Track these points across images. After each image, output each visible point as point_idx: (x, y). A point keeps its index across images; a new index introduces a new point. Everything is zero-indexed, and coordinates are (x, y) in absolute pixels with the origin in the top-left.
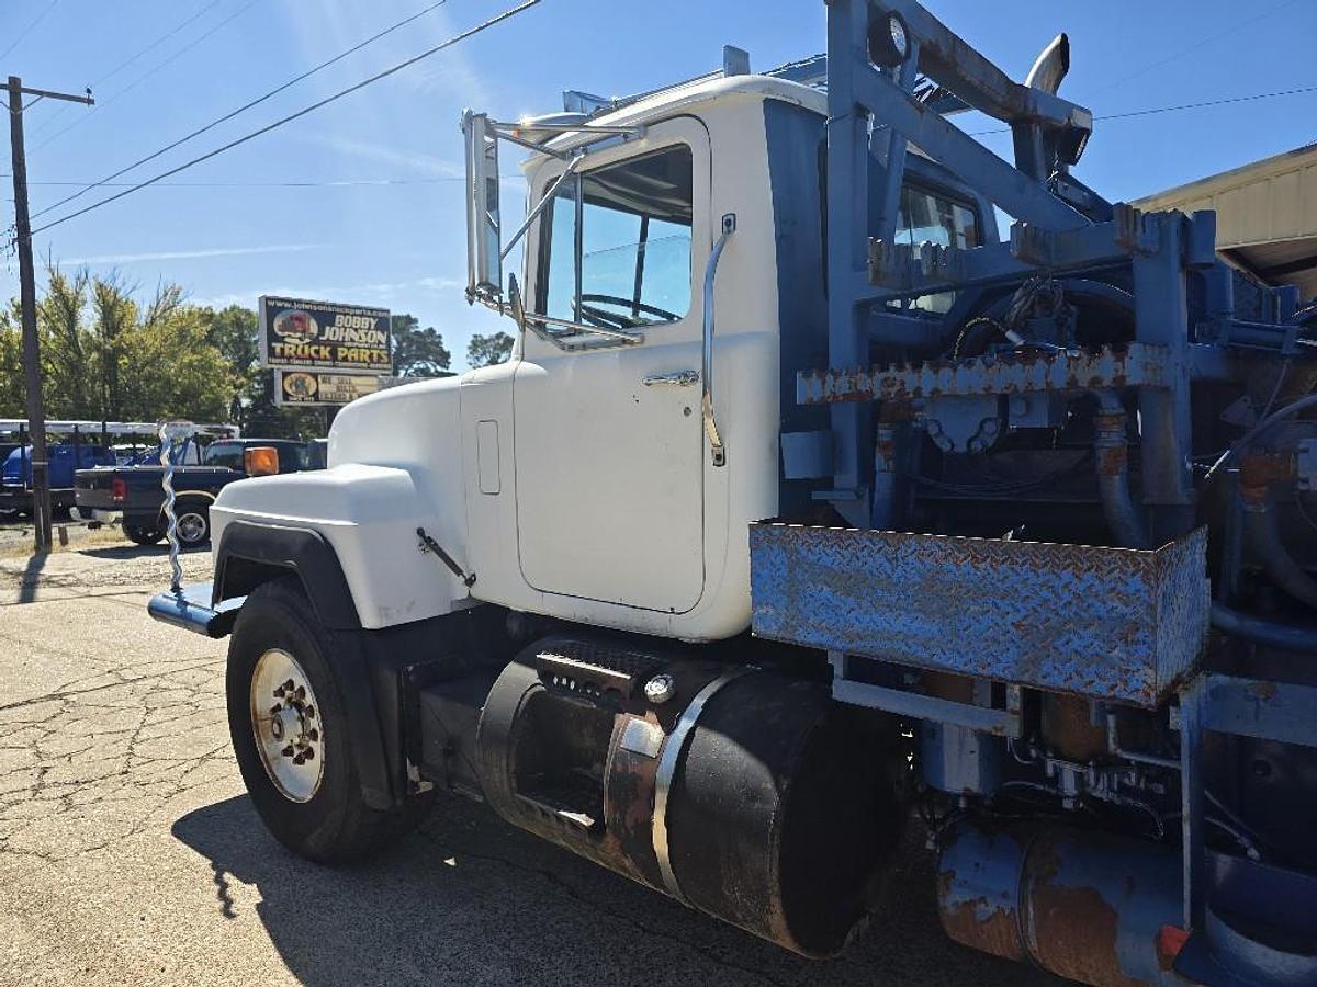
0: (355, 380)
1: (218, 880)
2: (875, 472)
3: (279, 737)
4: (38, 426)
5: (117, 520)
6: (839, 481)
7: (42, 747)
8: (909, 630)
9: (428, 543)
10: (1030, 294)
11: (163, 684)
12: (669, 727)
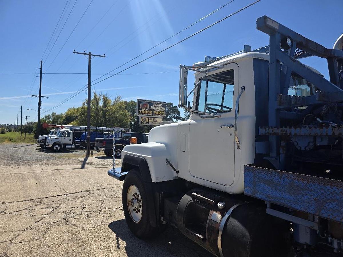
0: (157, 119)
1: (117, 239)
2: (280, 153)
3: (133, 206)
4: (89, 128)
5: (103, 150)
6: (271, 155)
7: (84, 202)
8: (285, 197)
9: (168, 162)
10: (327, 107)
11: (110, 190)
12: (223, 215)
